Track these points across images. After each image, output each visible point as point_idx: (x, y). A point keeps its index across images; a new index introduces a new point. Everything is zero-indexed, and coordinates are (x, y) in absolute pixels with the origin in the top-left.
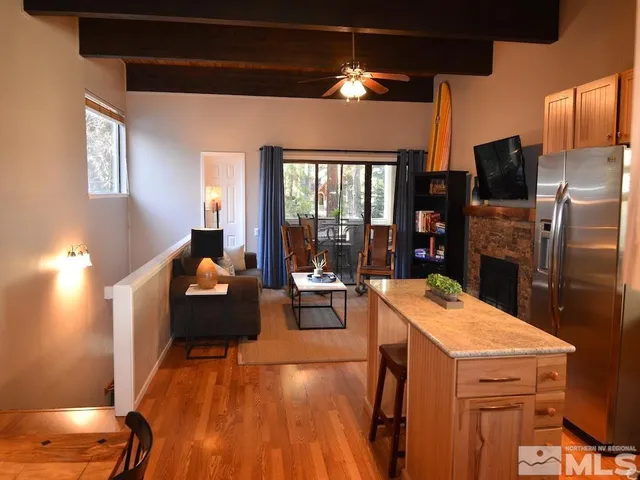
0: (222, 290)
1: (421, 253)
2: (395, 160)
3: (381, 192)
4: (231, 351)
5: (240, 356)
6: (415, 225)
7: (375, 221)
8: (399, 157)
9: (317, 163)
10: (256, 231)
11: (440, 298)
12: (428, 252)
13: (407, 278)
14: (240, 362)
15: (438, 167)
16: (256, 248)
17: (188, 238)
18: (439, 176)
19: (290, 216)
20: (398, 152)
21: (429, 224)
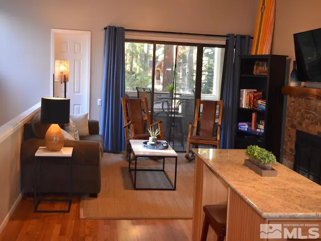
0: (67, 152)
1: (244, 127)
2: (224, 43)
3: (210, 70)
4: (74, 206)
5: (82, 211)
6: (239, 101)
7: (204, 97)
8: (227, 41)
9: (154, 42)
10: (99, 101)
11: (257, 166)
12: (250, 126)
13: (231, 148)
14: (82, 216)
15: (262, 51)
16: (98, 117)
17: (39, 105)
18: (263, 59)
19: (129, 89)
20: (227, 36)
21: (252, 101)
